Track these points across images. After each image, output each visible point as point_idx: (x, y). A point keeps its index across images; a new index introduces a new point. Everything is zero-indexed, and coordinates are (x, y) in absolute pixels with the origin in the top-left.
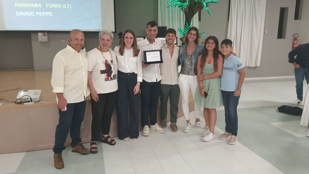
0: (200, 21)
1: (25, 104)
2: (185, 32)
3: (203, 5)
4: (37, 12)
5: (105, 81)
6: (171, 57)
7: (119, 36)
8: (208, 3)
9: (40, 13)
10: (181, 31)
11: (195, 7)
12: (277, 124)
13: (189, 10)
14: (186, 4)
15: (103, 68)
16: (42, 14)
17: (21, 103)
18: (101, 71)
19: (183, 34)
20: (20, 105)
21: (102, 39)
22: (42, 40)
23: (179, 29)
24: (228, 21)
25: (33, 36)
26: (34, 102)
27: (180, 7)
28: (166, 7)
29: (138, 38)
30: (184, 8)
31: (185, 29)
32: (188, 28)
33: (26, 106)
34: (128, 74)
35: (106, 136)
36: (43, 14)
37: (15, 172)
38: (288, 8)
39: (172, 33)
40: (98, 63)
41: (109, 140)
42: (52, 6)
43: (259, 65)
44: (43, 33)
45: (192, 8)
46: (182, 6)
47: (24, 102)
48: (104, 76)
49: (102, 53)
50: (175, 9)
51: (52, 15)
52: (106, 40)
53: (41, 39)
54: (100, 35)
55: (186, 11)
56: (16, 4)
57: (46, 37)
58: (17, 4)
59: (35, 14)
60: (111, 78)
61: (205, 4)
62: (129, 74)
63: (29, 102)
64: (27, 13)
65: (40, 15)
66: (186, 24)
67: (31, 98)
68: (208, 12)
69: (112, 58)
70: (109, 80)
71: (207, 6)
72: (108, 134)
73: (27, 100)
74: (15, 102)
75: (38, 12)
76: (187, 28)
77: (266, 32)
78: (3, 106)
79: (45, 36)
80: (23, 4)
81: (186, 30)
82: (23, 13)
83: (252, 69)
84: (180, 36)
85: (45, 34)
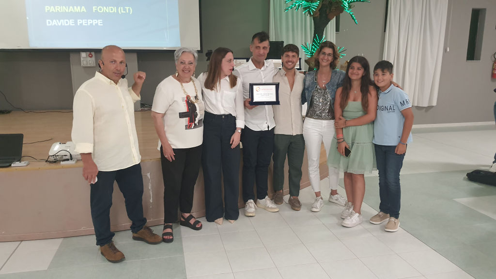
0: (339, 31)
1: (62, 163)
2: (314, 50)
3: (344, 5)
4: (78, 20)
5: (186, 129)
6: (291, 91)
7: (207, 58)
8: (351, 2)
9: (84, 22)
10: (307, 48)
11: (330, 10)
12: (465, 200)
13: (320, 14)
14: (316, 4)
15: (184, 109)
16: (87, 23)
17: (55, 162)
18: (180, 113)
19: (311, 53)
20: (53, 166)
21: (182, 63)
22: (87, 64)
23: (304, 44)
24: (385, 31)
25: (73, 57)
26: (76, 160)
27: (305, 9)
28: (283, 10)
29: (238, 60)
30: (313, 11)
31: (313, 45)
32: (319, 43)
33: (63, 167)
34: (221, 116)
35: (187, 215)
36: (89, 23)
37: (46, 269)
38: (485, 9)
39: (293, 51)
40: (175, 101)
41: (192, 221)
42: (102, 11)
43: (434, 103)
44: (88, 53)
45: (326, 10)
46: (309, 7)
47: (60, 161)
48: (185, 121)
49: (182, 85)
50: (297, 13)
51: (102, 25)
52: (187, 63)
53: (85, 63)
54: (177, 57)
55: (316, 16)
56: (47, 8)
57: (93, 59)
58: (49, 7)
59: (76, 22)
60: (195, 124)
61: (346, 5)
62: (223, 117)
63: (68, 160)
64: (63, 22)
65: (84, 24)
66: (315, 37)
67: (71, 155)
68: (352, 17)
69: (197, 93)
70: (192, 127)
71: (350, 7)
72: (189, 212)
73: (65, 158)
74: (47, 161)
75: (81, 20)
76: (316, 44)
77: (448, 50)
78: (29, 167)
79: (91, 57)
80: (57, 8)
81: (315, 47)
82: (58, 22)
83: (424, 110)
84: (305, 57)
85: (90, 54)
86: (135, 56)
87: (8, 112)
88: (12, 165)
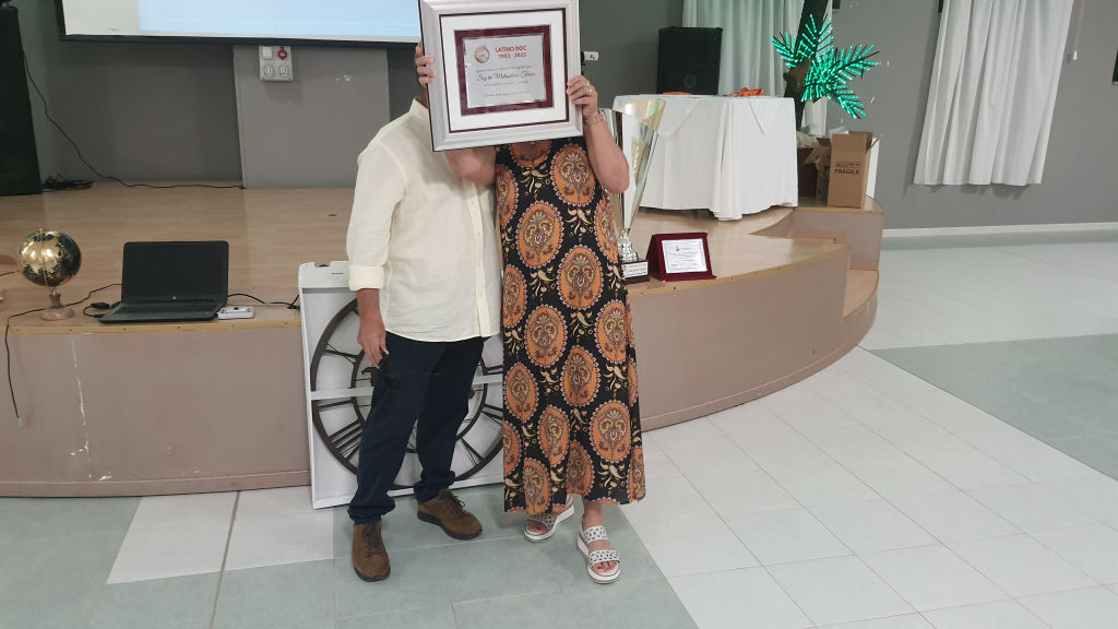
0: (839, 7)
2: (803, 49)
10: (785, 45)
19: (795, 58)
22: (274, 74)
23: (779, 38)
25: (239, 56)
31: (799, 38)
32: (816, 35)
43: (1038, 179)
44: (278, 49)
53: (268, 70)
57: (288, 62)
66: (804, 20)
76: (809, 36)
77: (1075, 58)
79: (283, 58)
81: (805, 42)
84: (784, 66)
85: (282, 51)
86: (382, 57)
87: (87, 185)
88: (220, 315)
